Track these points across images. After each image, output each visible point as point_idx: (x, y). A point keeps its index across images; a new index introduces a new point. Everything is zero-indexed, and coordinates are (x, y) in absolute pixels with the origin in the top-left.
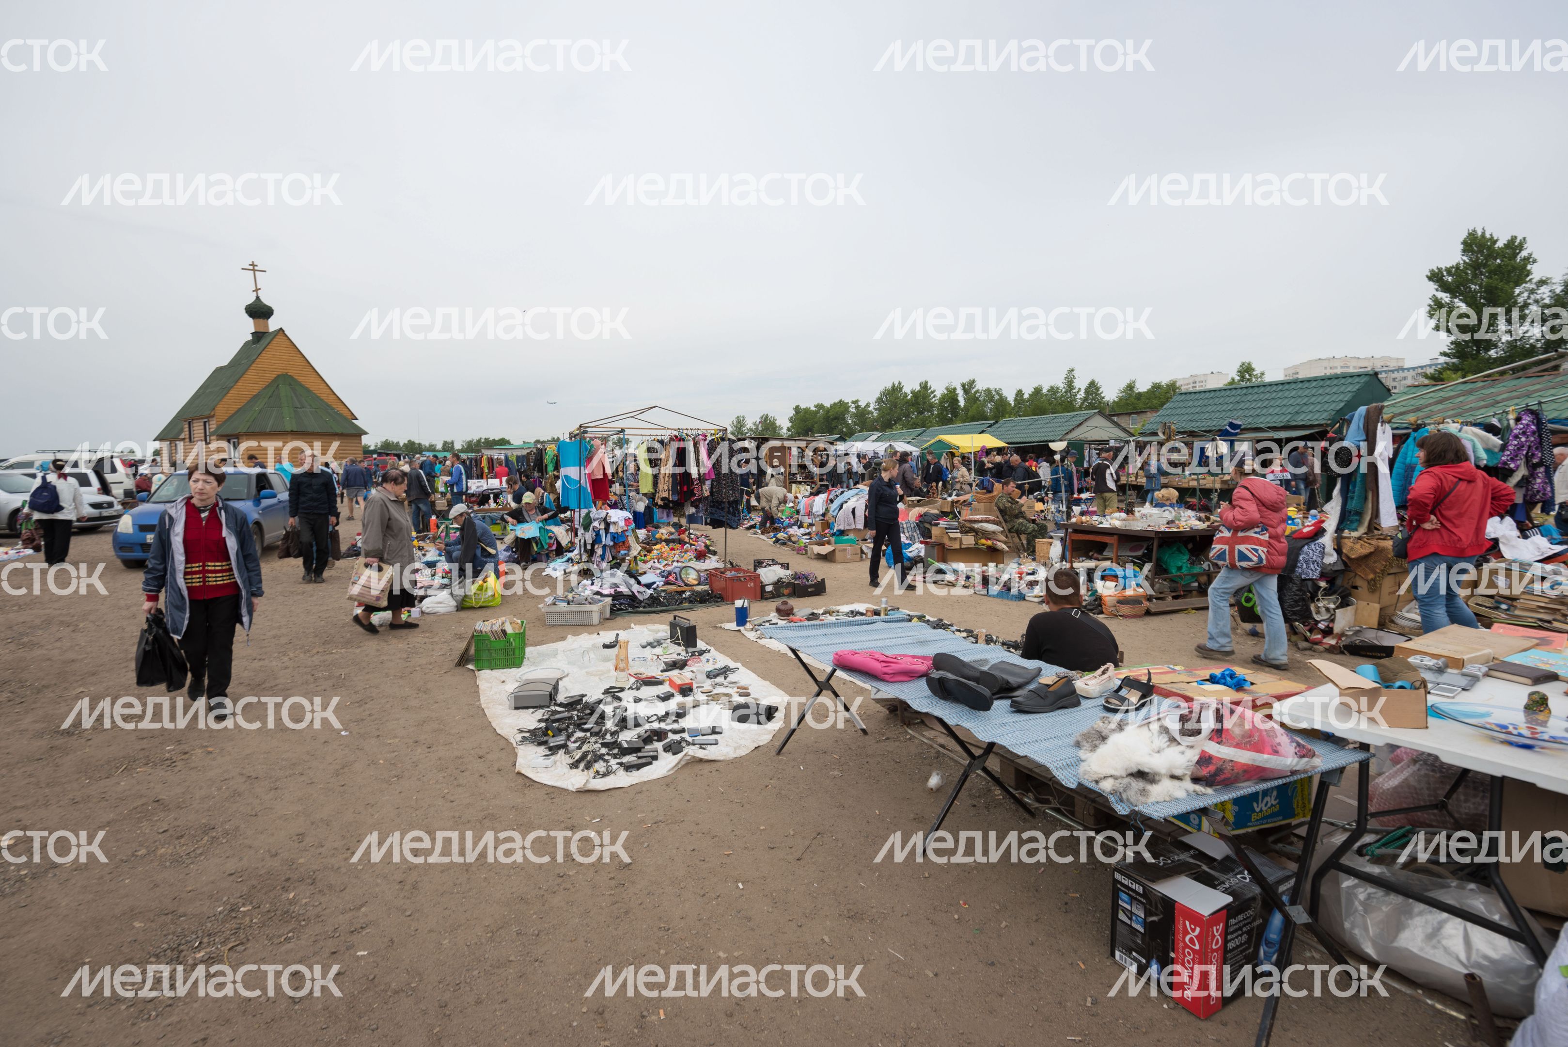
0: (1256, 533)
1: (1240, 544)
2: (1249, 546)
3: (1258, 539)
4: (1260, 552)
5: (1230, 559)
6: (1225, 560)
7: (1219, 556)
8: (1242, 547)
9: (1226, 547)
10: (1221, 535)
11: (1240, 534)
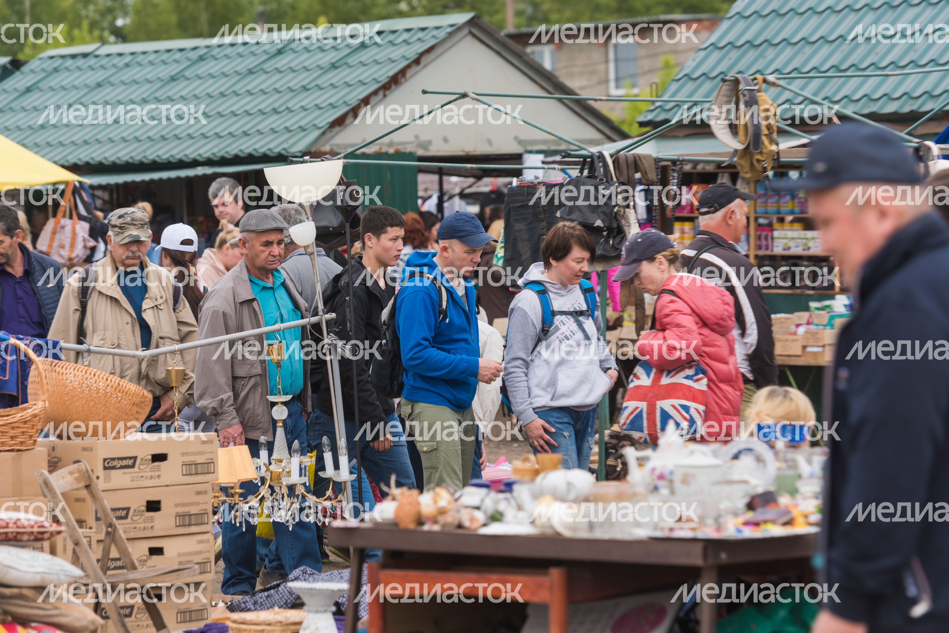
0: (687, 377)
1: (664, 398)
2: (677, 402)
3: (689, 387)
4: (693, 412)
5: (649, 427)
6: (642, 431)
7: (633, 422)
8: (666, 404)
9: (643, 405)
10: (636, 383)
11: (665, 380)
